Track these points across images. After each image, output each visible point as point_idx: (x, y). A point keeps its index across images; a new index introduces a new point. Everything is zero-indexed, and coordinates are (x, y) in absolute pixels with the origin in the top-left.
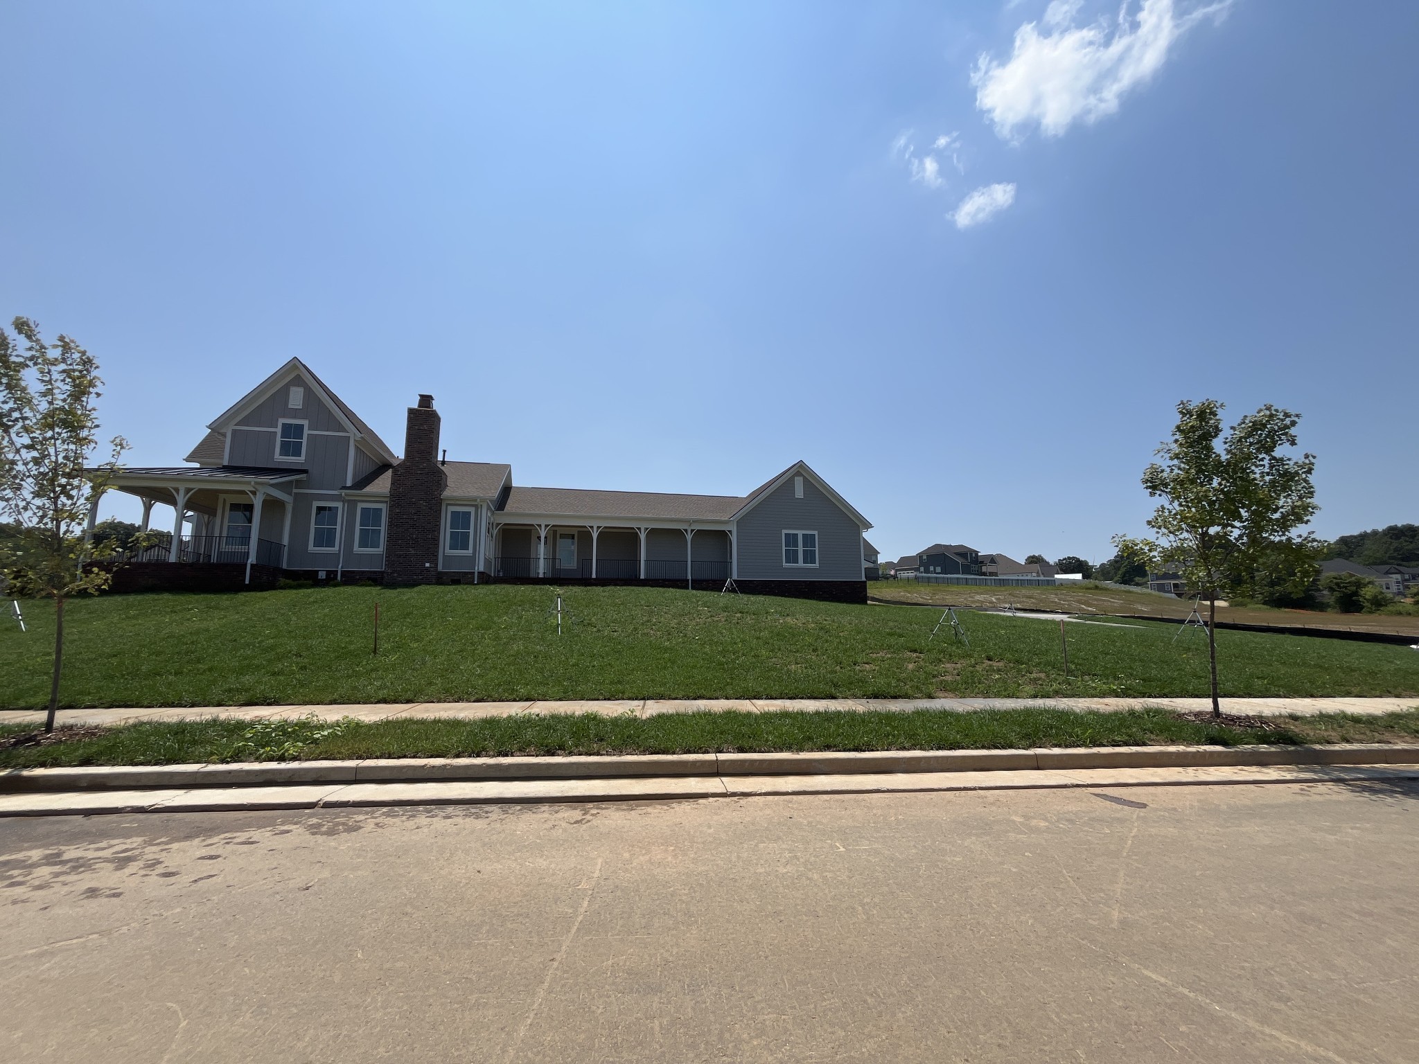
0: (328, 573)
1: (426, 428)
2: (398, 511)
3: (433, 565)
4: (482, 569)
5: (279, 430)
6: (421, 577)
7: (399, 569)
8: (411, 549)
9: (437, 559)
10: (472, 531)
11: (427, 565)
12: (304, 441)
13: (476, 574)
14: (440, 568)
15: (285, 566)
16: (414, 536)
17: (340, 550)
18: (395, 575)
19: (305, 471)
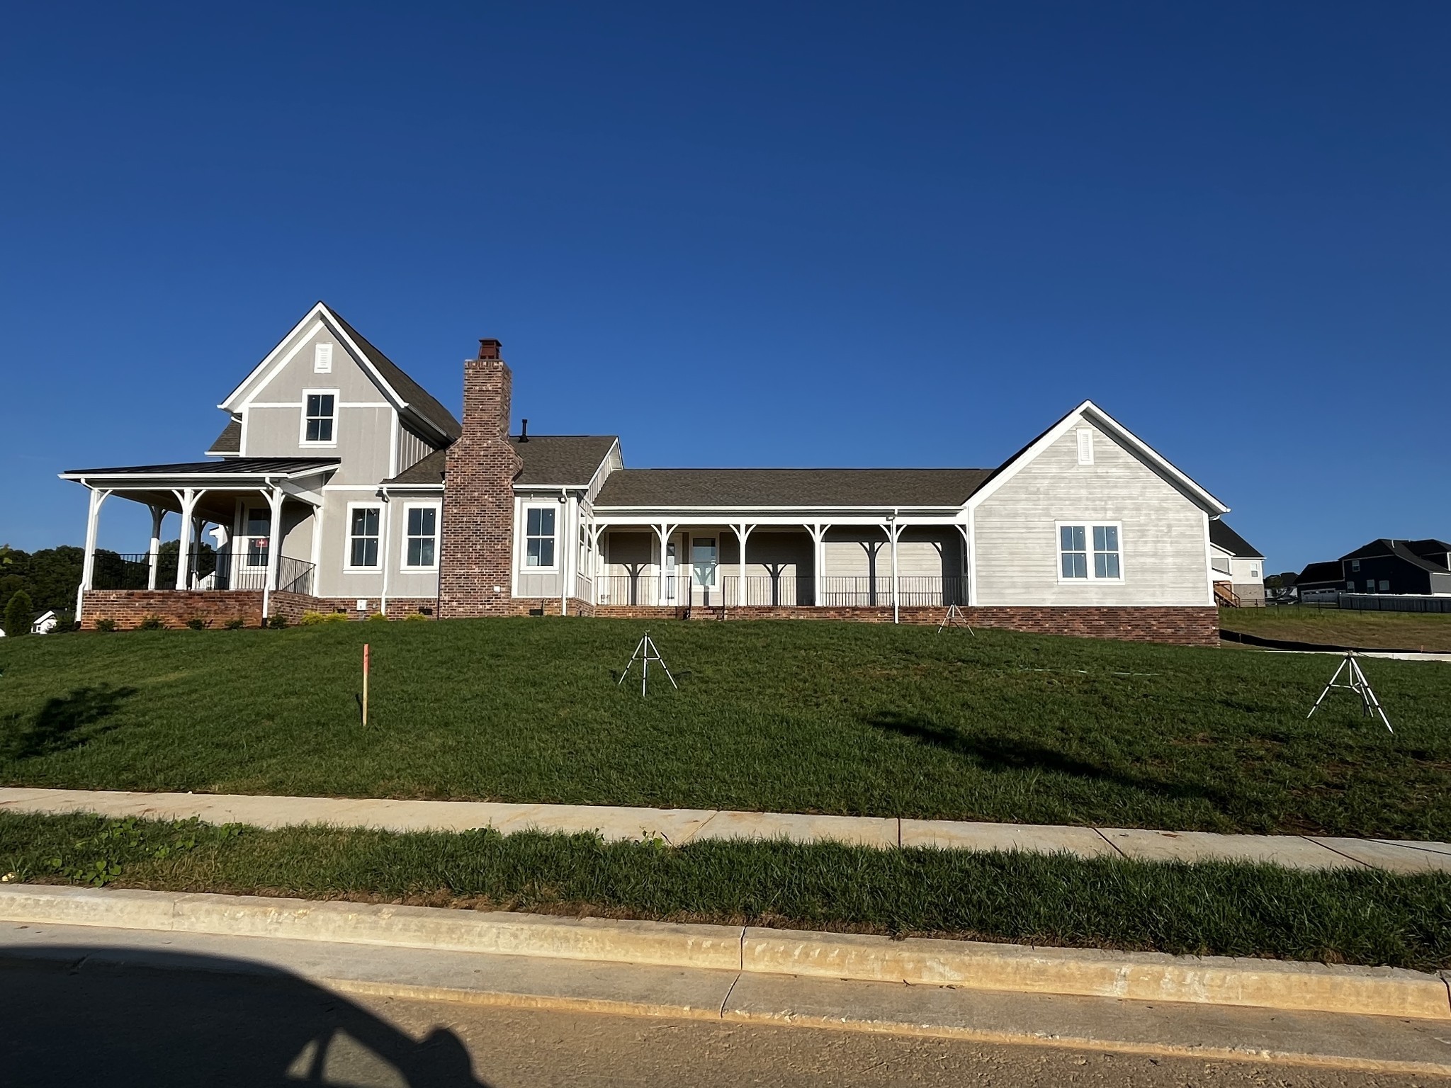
0: (370, 602)
1: (490, 388)
2: (455, 511)
3: (504, 589)
4: (571, 594)
5: (304, 405)
6: (488, 607)
7: (459, 595)
8: (474, 567)
9: (510, 581)
10: (557, 537)
11: (497, 589)
12: (335, 418)
13: (564, 602)
14: (515, 594)
15: (316, 594)
16: (478, 547)
17: (383, 570)
18: (455, 604)
19: (337, 461)
